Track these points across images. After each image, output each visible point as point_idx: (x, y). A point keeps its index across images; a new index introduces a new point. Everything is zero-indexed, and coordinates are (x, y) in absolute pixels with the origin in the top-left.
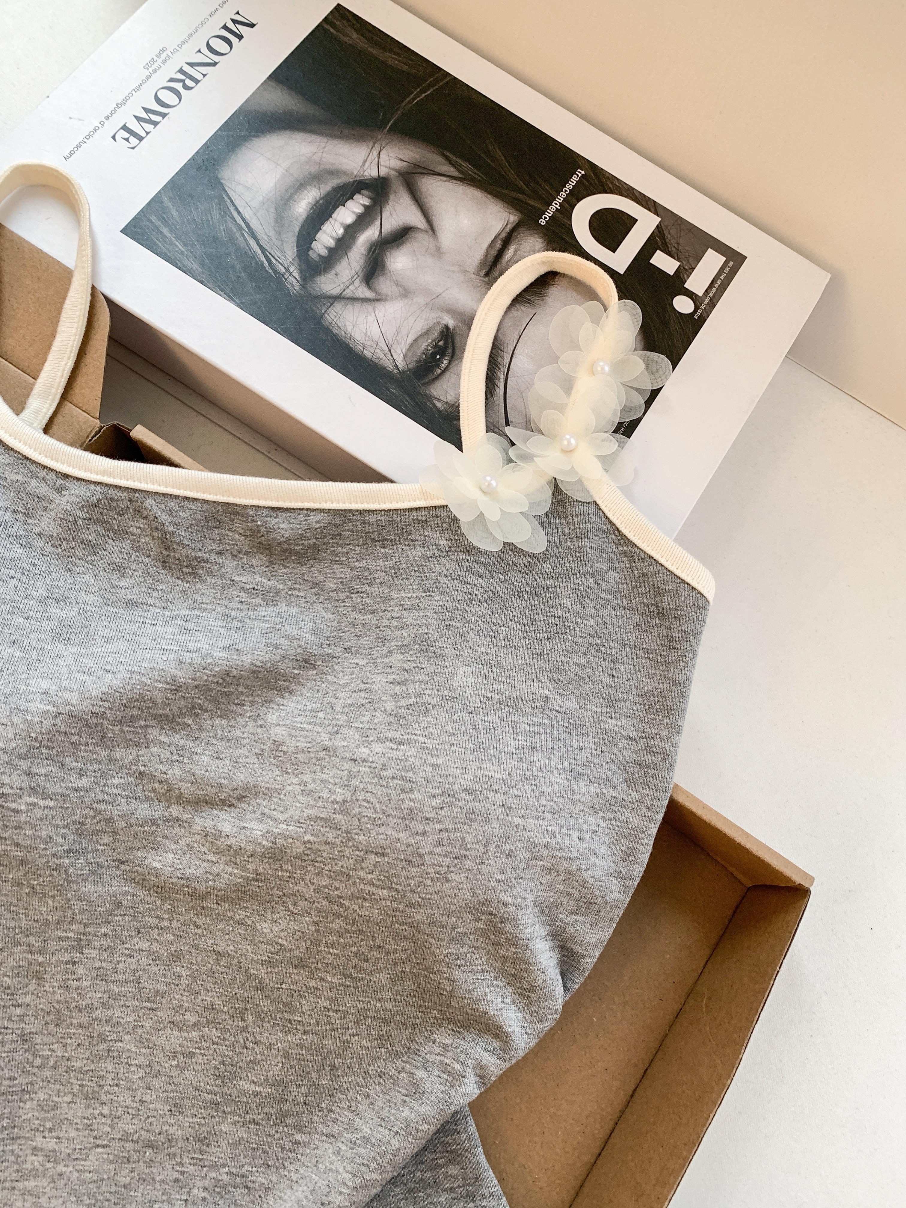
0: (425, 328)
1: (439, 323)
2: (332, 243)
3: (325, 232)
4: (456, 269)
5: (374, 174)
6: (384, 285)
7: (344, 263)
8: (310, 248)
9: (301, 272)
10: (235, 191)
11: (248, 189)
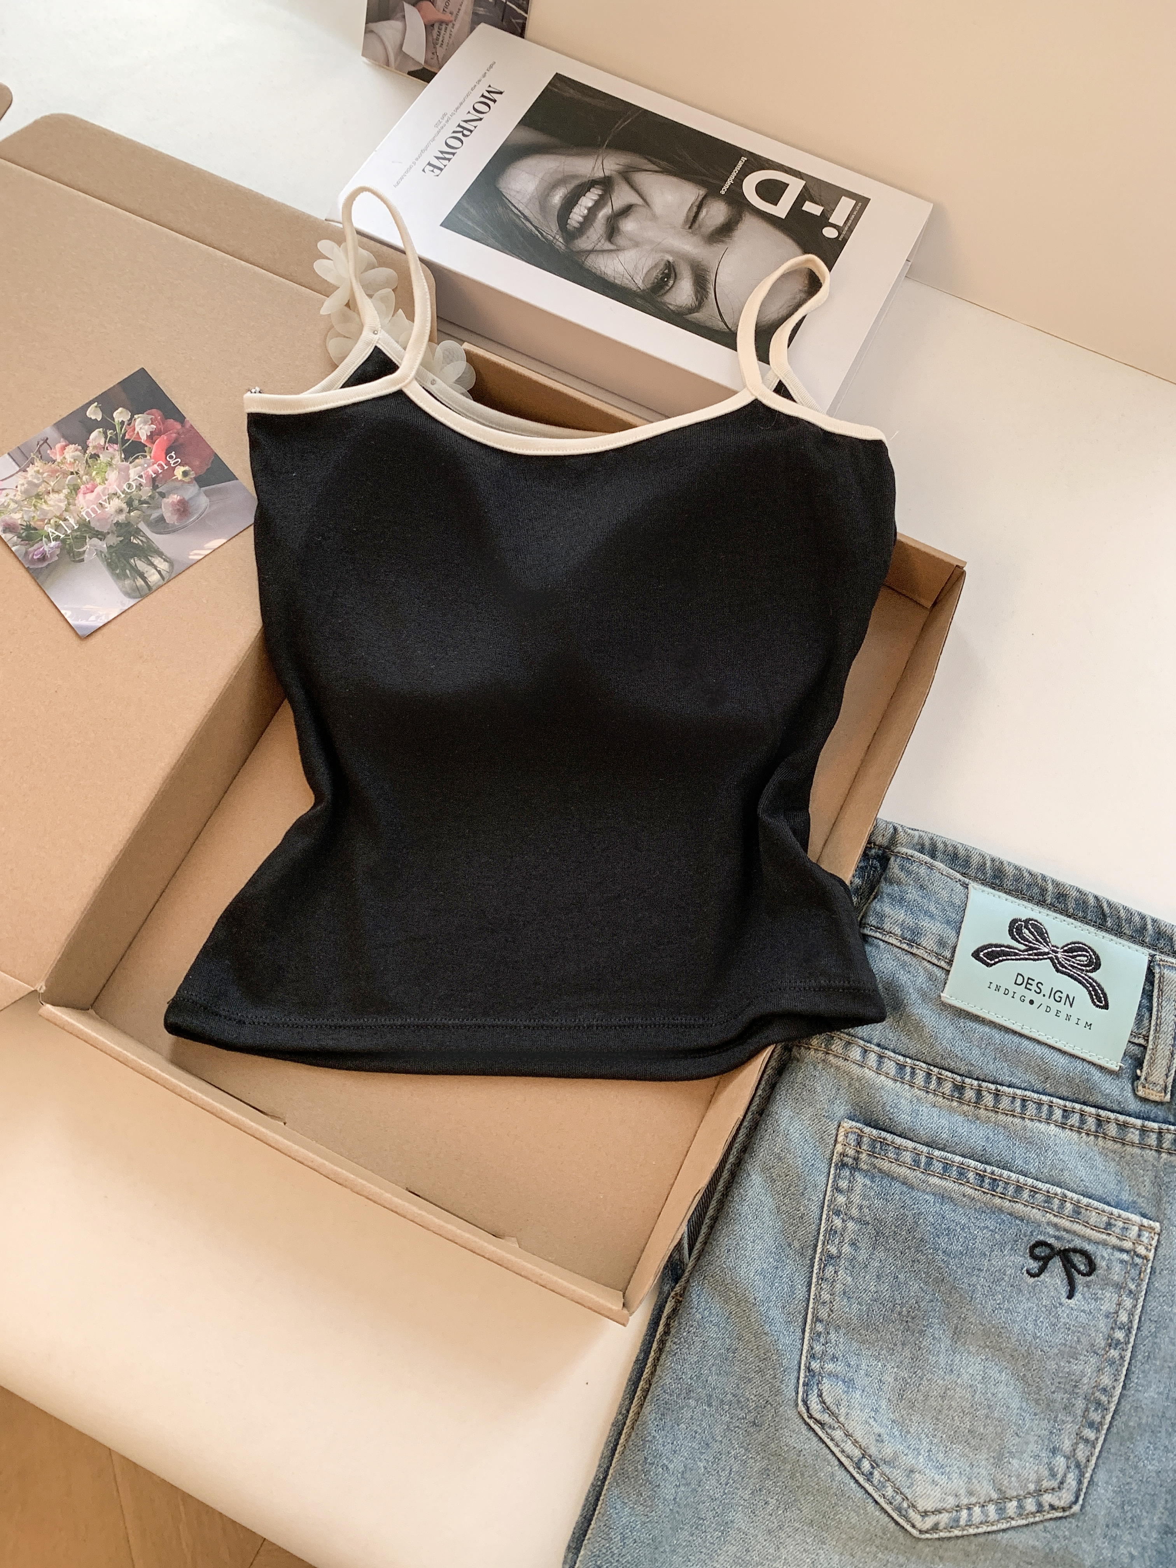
0: (654, 263)
1: (662, 260)
2: (581, 219)
3: (575, 213)
4: (668, 226)
5: (601, 175)
6: (620, 241)
7: (592, 230)
8: (567, 224)
9: (563, 238)
10: (510, 195)
11: (518, 192)
